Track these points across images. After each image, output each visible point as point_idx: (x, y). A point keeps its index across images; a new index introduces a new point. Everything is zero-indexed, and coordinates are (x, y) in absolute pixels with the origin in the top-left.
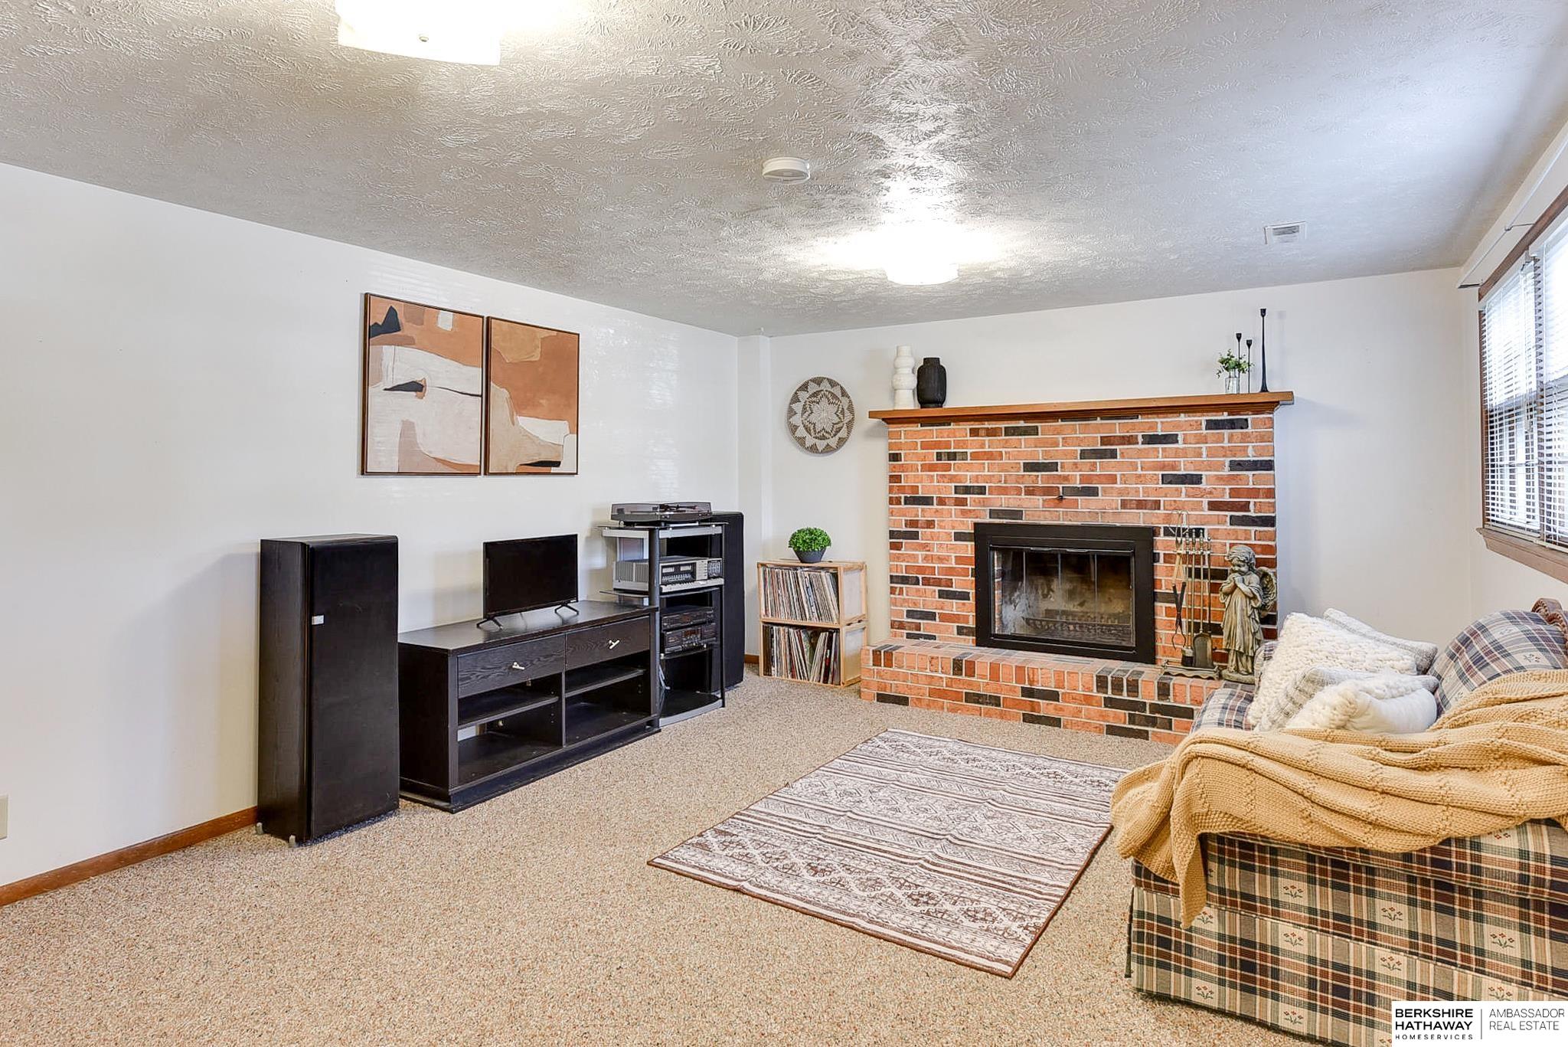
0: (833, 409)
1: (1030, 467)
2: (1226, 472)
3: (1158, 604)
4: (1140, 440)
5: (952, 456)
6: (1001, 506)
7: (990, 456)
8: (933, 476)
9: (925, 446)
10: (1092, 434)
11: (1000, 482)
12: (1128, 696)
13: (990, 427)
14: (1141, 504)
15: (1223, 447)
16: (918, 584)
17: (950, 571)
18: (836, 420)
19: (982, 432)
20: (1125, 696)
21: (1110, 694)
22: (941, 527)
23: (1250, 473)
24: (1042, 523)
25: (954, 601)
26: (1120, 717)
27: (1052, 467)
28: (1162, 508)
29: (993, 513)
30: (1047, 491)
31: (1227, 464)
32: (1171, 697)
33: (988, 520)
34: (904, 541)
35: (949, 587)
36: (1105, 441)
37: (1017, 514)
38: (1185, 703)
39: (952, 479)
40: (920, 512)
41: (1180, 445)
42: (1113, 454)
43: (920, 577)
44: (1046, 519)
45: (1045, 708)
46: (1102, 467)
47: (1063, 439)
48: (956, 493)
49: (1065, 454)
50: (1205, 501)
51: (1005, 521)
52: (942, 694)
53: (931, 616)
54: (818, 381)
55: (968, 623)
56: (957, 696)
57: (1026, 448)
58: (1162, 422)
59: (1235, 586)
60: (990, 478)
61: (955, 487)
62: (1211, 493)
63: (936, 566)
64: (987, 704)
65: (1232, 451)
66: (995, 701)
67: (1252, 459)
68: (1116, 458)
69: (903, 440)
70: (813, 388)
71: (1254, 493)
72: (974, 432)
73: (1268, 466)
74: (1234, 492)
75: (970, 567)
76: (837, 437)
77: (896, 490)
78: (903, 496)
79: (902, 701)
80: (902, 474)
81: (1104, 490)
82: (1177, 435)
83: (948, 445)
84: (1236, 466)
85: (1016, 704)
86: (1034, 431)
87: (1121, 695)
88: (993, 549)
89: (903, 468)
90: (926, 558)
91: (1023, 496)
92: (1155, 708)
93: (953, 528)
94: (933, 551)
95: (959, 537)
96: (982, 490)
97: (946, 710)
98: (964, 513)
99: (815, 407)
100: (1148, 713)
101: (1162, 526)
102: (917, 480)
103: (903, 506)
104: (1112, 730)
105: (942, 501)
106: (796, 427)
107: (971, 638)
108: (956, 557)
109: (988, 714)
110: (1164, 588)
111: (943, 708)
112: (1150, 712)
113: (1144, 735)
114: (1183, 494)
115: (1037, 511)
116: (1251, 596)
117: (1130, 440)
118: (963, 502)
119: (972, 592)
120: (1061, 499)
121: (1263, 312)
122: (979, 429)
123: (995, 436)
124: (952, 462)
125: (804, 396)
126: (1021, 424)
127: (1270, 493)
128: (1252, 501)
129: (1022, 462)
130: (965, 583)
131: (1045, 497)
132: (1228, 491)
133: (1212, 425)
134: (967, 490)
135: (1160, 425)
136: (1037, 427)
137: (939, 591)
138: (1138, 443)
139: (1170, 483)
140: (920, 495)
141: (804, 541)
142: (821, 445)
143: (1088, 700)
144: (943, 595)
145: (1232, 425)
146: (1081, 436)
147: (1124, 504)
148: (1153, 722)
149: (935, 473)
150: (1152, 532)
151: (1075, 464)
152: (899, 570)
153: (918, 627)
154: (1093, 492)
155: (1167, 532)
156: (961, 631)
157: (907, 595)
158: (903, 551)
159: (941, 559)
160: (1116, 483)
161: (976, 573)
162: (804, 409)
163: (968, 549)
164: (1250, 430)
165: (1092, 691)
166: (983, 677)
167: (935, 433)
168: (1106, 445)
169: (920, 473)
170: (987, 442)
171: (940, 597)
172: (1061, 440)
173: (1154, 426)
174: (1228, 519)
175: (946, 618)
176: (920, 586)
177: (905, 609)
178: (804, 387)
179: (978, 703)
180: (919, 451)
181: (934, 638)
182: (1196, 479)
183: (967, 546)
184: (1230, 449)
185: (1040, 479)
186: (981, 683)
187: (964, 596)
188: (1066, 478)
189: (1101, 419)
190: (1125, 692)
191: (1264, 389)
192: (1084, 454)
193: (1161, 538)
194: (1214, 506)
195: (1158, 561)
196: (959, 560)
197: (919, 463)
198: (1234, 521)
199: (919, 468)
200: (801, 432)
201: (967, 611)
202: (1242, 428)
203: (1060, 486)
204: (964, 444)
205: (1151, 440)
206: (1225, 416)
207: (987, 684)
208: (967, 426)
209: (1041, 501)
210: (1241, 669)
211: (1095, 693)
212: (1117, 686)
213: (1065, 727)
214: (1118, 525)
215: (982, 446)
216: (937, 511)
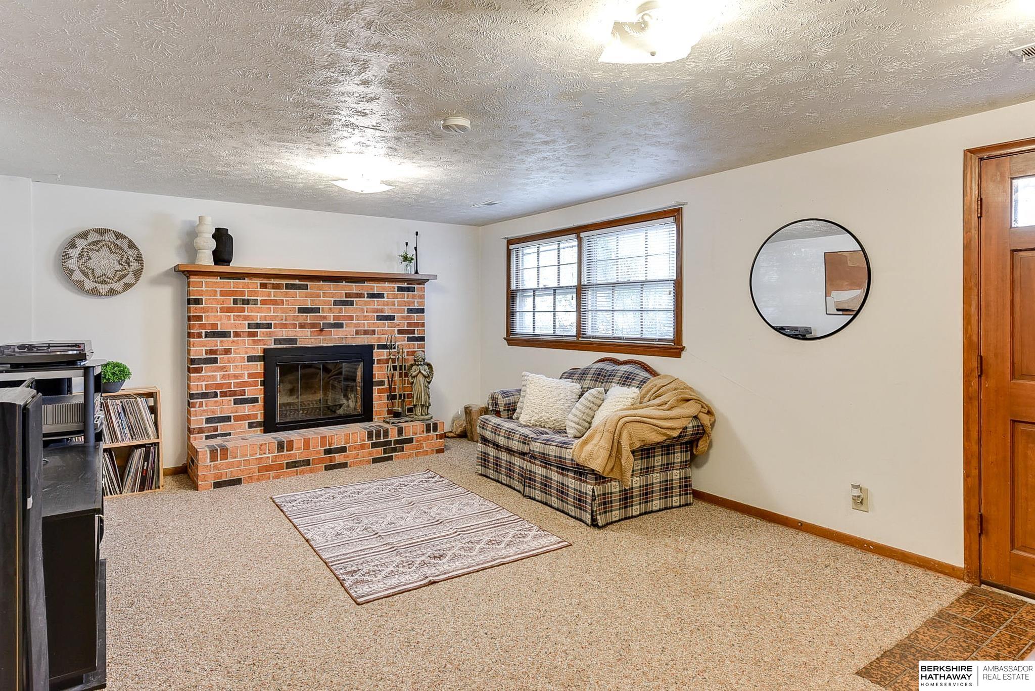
0: (114, 258)
1: (302, 310)
2: (406, 314)
3: (374, 388)
4: (366, 295)
5: (246, 302)
6: (282, 336)
7: (275, 302)
8: (230, 316)
9: (223, 294)
10: (340, 290)
11: (282, 320)
12: (384, 439)
13: (275, 282)
14: (366, 332)
15: (405, 301)
16: (217, 397)
17: (245, 384)
18: (119, 267)
19: (269, 286)
20: (382, 439)
21: (374, 440)
22: (236, 353)
23: (415, 315)
24: (310, 346)
25: (247, 405)
26: (379, 452)
27: (317, 310)
28: (376, 334)
29: (277, 341)
30: (313, 326)
31: (406, 310)
32: (404, 434)
33: (273, 346)
34: (204, 366)
35: (242, 395)
36: (347, 295)
37: (294, 341)
38: (410, 436)
39: (246, 318)
40: (219, 344)
41: (385, 299)
42: (352, 303)
43: (218, 391)
44: (312, 343)
45: (339, 458)
46: (345, 311)
47: (323, 293)
48: (249, 328)
49: (325, 303)
50: (396, 329)
51: (285, 346)
52: (268, 468)
53: (228, 419)
54: (102, 232)
55: (257, 418)
56: (280, 467)
57: (299, 298)
58: (377, 286)
59: (420, 372)
60: (274, 318)
61: (248, 324)
62: (399, 325)
63: (232, 381)
64: (301, 466)
65: (409, 303)
66: (307, 463)
67: (416, 307)
68: (353, 305)
69: (204, 288)
70: (93, 237)
71: (417, 325)
72: (263, 286)
73: (422, 311)
74: (409, 325)
75: (259, 380)
76: (122, 282)
77: (197, 327)
78: (204, 331)
79: (237, 482)
80: (203, 314)
81: (347, 324)
82: (384, 294)
83: (243, 293)
84: (410, 311)
85: (321, 460)
86: (305, 287)
87: (380, 439)
88: (277, 365)
89: (204, 310)
90: (223, 377)
91: (298, 329)
92: (397, 442)
93: (246, 353)
94: (230, 370)
95: (251, 359)
96: (269, 326)
97: (271, 479)
98: (255, 342)
99: (94, 255)
100: (393, 446)
101: (376, 344)
102: (216, 319)
103: (204, 339)
104: (375, 461)
105: (237, 334)
106: (73, 271)
107: (259, 428)
108: (248, 373)
109: (302, 473)
110: (376, 378)
111: (269, 478)
112: (394, 445)
113: (390, 458)
114: (386, 326)
115: (307, 338)
116: (427, 376)
117: (360, 295)
118: (254, 335)
119: (261, 397)
120: (321, 331)
121: (417, 234)
122: (266, 283)
123: (279, 289)
124: (246, 306)
125: (81, 243)
126: (297, 282)
127: (423, 325)
128: (416, 329)
129: (297, 307)
130: (257, 391)
131: (312, 330)
132: (406, 324)
133: (401, 289)
134: (258, 326)
135: (376, 288)
136: (307, 285)
137: (234, 399)
138: (364, 297)
139: (380, 320)
140: (219, 330)
141: (114, 374)
142: (103, 289)
143: (363, 447)
144: (236, 402)
145: (408, 289)
146: (334, 291)
147: (357, 333)
148: (394, 450)
149: (232, 314)
150: (371, 347)
151: (330, 309)
152: (200, 388)
153: (216, 429)
154: (340, 326)
155: (380, 347)
156: (251, 425)
157: (206, 407)
158: (203, 373)
159: (236, 376)
160: (353, 320)
161: (263, 383)
162: (81, 256)
163: (259, 367)
164: (416, 293)
165: (365, 441)
166: (299, 449)
167: (232, 284)
168: (348, 298)
169: (219, 314)
170: (272, 293)
171: (235, 404)
172: (322, 293)
173: (372, 288)
174: (406, 338)
175: (238, 418)
176: (219, 398)
177: (204, 418)
178: (84, 235)
179: (295, 467)
180: (219, 297)
181: (230, 434)
182: (391, 318)
183: (257, 365)
184: (408, 302)
185: (309, 318)
186: (298, 454)
187: (255, 400)
188: (325, 318)
189: (346, 282)
190: (382, 438)
191: (417, 272)
192: (336, 303)
193: (375, 351)
194: (400, 332)
195: (374, 364)
196: (250, 375)
197: (219, 306)
198: (409, 339)
199: (219, 310)
200: (77, 276)
201: (257, 412)
202: (412, 292)
203: (321, 322)
204: (256, 293)
205: (372, 296)
206: (405, 285)
207: (302, 453)
208: (258, 281)
209: (309, 332)
210: (423, 413)
211: (367, 442)
212: (378, 436)
213: (350, 466)
214: (354, 344)
215: (269, 295)
216: (233, 341)
